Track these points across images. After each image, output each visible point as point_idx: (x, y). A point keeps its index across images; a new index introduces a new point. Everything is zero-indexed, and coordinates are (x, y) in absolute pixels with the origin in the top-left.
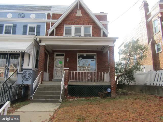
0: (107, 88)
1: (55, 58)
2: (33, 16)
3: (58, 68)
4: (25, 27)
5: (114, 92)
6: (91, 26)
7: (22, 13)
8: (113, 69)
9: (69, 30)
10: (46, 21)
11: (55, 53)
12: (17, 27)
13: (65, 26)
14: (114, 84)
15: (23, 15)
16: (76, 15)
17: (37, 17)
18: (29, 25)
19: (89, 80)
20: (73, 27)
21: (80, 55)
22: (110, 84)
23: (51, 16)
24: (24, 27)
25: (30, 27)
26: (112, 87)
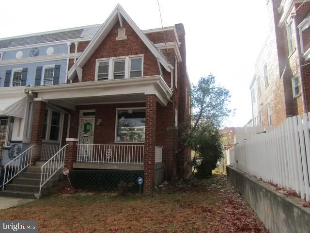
0: (138, 177)
1: (80, 119)
2: (50, 50)
3: (84, 137)
4: (39, 70)
5: (149, 184)
6: (143, 55)
7: (36, 48)
8: (149, 139)
9: (104, 68)
10: (68, 55)
11: (82, 112)
12: (28, 72)
13: (98, 62)
14: (149, 169)
15: (36, 51)
16: (117, 39)
17: (56, 52)
18: (44, 66)
19: (107, 161)
20: (111, 62)
21: (121, 112)
22: (143, 169)
23: (76, 46)
24: (37, 70)
25: (46, 70)
26: (146, 175)
